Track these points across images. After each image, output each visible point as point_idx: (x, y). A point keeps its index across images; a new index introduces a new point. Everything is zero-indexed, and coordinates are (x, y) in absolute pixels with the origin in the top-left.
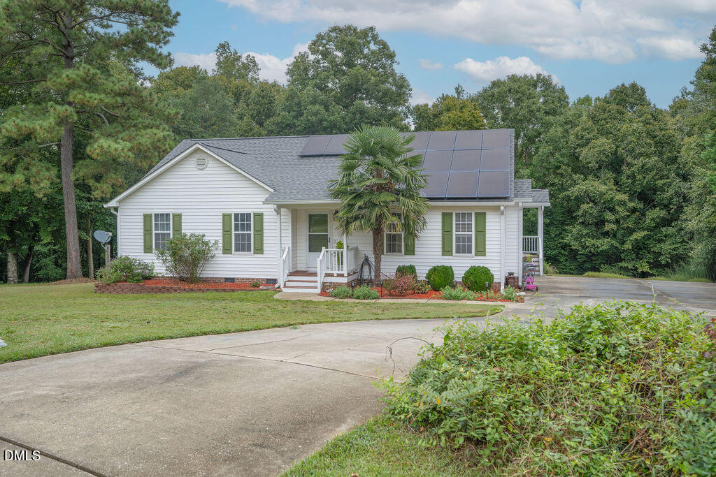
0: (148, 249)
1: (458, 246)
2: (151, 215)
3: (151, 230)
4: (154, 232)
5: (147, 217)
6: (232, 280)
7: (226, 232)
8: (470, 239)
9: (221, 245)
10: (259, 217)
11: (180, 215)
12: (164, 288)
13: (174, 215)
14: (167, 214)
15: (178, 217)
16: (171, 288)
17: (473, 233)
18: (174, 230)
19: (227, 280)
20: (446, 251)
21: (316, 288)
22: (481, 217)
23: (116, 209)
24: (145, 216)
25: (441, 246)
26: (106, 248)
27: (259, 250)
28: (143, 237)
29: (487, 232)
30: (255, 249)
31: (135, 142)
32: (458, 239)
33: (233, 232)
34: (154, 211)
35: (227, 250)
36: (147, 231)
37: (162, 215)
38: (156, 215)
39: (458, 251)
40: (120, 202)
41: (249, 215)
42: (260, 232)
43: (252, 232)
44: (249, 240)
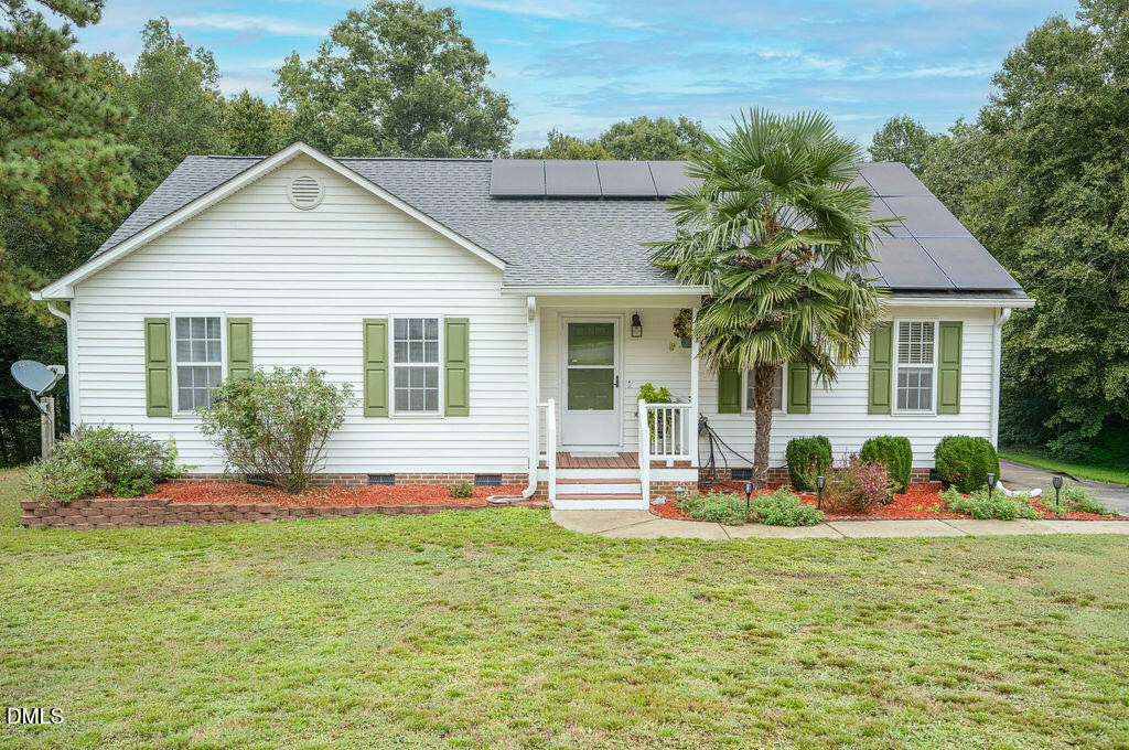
0: (157, 406)
1: (901, 394)
2: (165, 323)
3: (166, 361)
4: (174, 364)
5: (155, 328)
6: (388, 479)
7: (373, 364)
8: (927, 378)
9: (360, 395)
10: (459, 327)
11: (248, 323)
12: (233, 509)
13: (231, 323)
14: (210, 320)
15: (240, 329)
16: (253, 508)
17: (935, 365)
18: (233, 360)
19: (374, 478)
20: (877, 405)
21: (639, 496)
22: (953, 329)
23: (65, 305)
24: (150, 324)
25: (865, 394)
26: (42, 406)
27: (459, 407)
28: (143, 378)
29: (964, 362)
30: (448, 406)
31: (49, 164)
32: (902, 377)
33: (392, 364)
34: (173, 312)
35: (374, 408)
36: (156, 362)
37: (198, 321)
38: (182, 322)
39: (901, 405)
40: (75, 286)
41: (433, 322)
42: (459, 362)
43: (440, 365)
44: (433, 381)
